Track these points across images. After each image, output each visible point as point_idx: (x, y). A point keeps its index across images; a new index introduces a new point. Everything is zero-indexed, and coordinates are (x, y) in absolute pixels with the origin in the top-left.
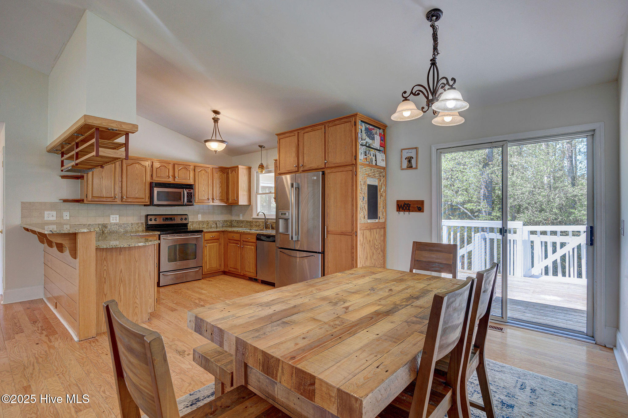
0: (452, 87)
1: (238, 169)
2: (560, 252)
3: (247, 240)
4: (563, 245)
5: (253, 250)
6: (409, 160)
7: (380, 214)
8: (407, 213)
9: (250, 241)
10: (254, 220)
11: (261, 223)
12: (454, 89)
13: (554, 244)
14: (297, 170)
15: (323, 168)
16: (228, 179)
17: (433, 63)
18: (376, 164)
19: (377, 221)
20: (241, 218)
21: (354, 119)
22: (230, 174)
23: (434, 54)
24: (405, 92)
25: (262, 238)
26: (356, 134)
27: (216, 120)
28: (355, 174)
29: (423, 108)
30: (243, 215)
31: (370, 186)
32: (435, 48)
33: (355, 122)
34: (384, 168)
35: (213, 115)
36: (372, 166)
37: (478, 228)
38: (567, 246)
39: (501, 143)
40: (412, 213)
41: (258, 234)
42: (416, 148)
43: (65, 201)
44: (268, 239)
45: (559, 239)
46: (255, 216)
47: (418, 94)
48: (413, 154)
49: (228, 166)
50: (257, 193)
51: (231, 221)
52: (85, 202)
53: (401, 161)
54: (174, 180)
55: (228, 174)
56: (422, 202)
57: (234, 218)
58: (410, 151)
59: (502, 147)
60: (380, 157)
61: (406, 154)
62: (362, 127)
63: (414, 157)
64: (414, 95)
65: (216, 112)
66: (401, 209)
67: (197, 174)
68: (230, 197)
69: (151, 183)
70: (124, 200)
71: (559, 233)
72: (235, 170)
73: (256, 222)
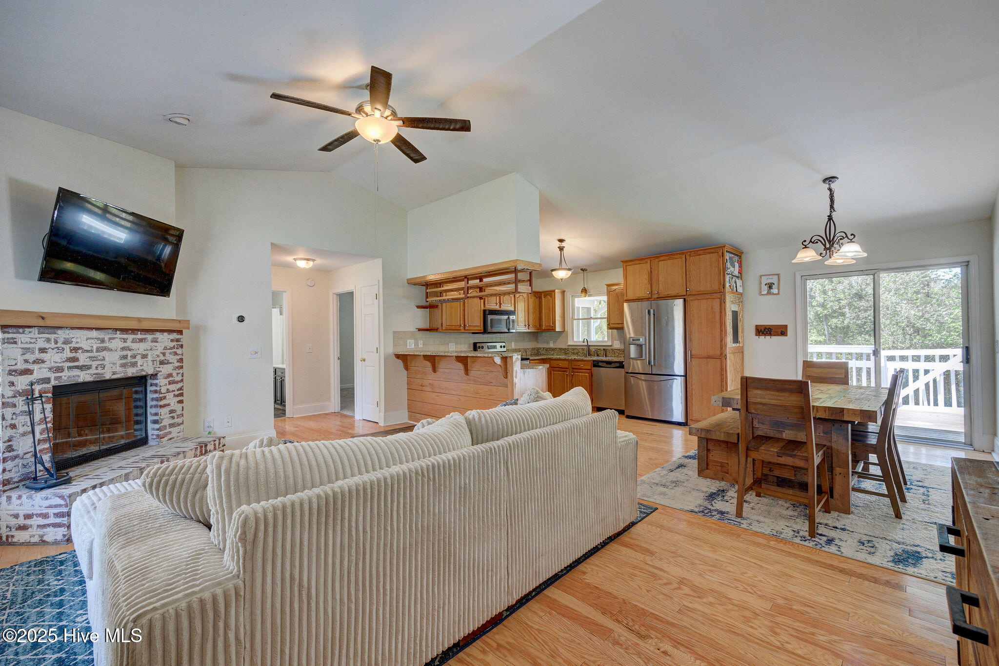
0: (851, 241)
1: (555, 294)
2: (923, 379)
3: (578, 367)
4: (927, 372)
5: (588, 377)
6: (770, 286)
7: (740, 339)
8: (768, 337)
9: (583, 368)
10: (570, 347)
11: (580, 350)
12: (854, 242)
13: (916, 372)
14: (650, 296)
15: (684, 295)
16: (540, 303)
17: (830, 218)
18: (737, 291)
19: (738, 344)
20: (551, 345)
21: (721, 250)
22: (543, 299)
23: (831, 211)
24: (805, 241)
25: (600, 364)
26: (724, 264)
27: (561, 249)
28: (723, 302)
29: (821, 254)
30: (554, 342)
31: (733, 312)
32: (832, 207)
33: (723, 253)
34: (741, 294)
35: (558, 244)
36: (733, 293)
37: (820, 353)
38: (931, 373)
39: (873, 272)
40: (774, 338)
41: (594, 361)
42: (778, 275)
43: (420, 330)
44: (608, 366)
45: (922, 366)
46: (570, 343)
47: (817, 242)
48: (774, 280)
49: (541, 290)
50: (573, 319)
51: (538, 349)
52: (440, 329)
53: (761, 287)
54: (500, 307)
55: (540, 298)
56: (786, 326)
57: (540, 346)
58: (771, 277)
59: (874, 275)
60: (739, 282)
61: (765, 280)
62: (727, 256)
63: (776, 283)
64: (813, 243)
65: (561, 241)
66: (761, 334)
67: (516, 299)
68: (544, 323)
69: (484, 311)
70: (466, 328)
71: (922, 359)
72: (551, 294)
73: (574, 349)
